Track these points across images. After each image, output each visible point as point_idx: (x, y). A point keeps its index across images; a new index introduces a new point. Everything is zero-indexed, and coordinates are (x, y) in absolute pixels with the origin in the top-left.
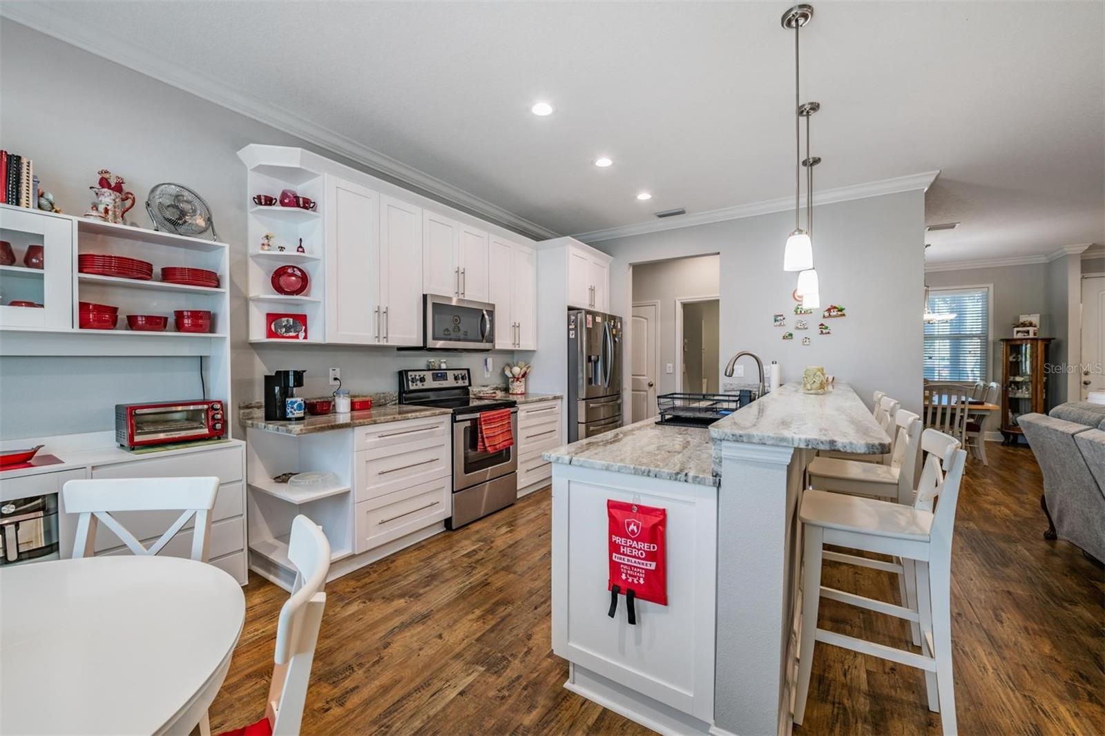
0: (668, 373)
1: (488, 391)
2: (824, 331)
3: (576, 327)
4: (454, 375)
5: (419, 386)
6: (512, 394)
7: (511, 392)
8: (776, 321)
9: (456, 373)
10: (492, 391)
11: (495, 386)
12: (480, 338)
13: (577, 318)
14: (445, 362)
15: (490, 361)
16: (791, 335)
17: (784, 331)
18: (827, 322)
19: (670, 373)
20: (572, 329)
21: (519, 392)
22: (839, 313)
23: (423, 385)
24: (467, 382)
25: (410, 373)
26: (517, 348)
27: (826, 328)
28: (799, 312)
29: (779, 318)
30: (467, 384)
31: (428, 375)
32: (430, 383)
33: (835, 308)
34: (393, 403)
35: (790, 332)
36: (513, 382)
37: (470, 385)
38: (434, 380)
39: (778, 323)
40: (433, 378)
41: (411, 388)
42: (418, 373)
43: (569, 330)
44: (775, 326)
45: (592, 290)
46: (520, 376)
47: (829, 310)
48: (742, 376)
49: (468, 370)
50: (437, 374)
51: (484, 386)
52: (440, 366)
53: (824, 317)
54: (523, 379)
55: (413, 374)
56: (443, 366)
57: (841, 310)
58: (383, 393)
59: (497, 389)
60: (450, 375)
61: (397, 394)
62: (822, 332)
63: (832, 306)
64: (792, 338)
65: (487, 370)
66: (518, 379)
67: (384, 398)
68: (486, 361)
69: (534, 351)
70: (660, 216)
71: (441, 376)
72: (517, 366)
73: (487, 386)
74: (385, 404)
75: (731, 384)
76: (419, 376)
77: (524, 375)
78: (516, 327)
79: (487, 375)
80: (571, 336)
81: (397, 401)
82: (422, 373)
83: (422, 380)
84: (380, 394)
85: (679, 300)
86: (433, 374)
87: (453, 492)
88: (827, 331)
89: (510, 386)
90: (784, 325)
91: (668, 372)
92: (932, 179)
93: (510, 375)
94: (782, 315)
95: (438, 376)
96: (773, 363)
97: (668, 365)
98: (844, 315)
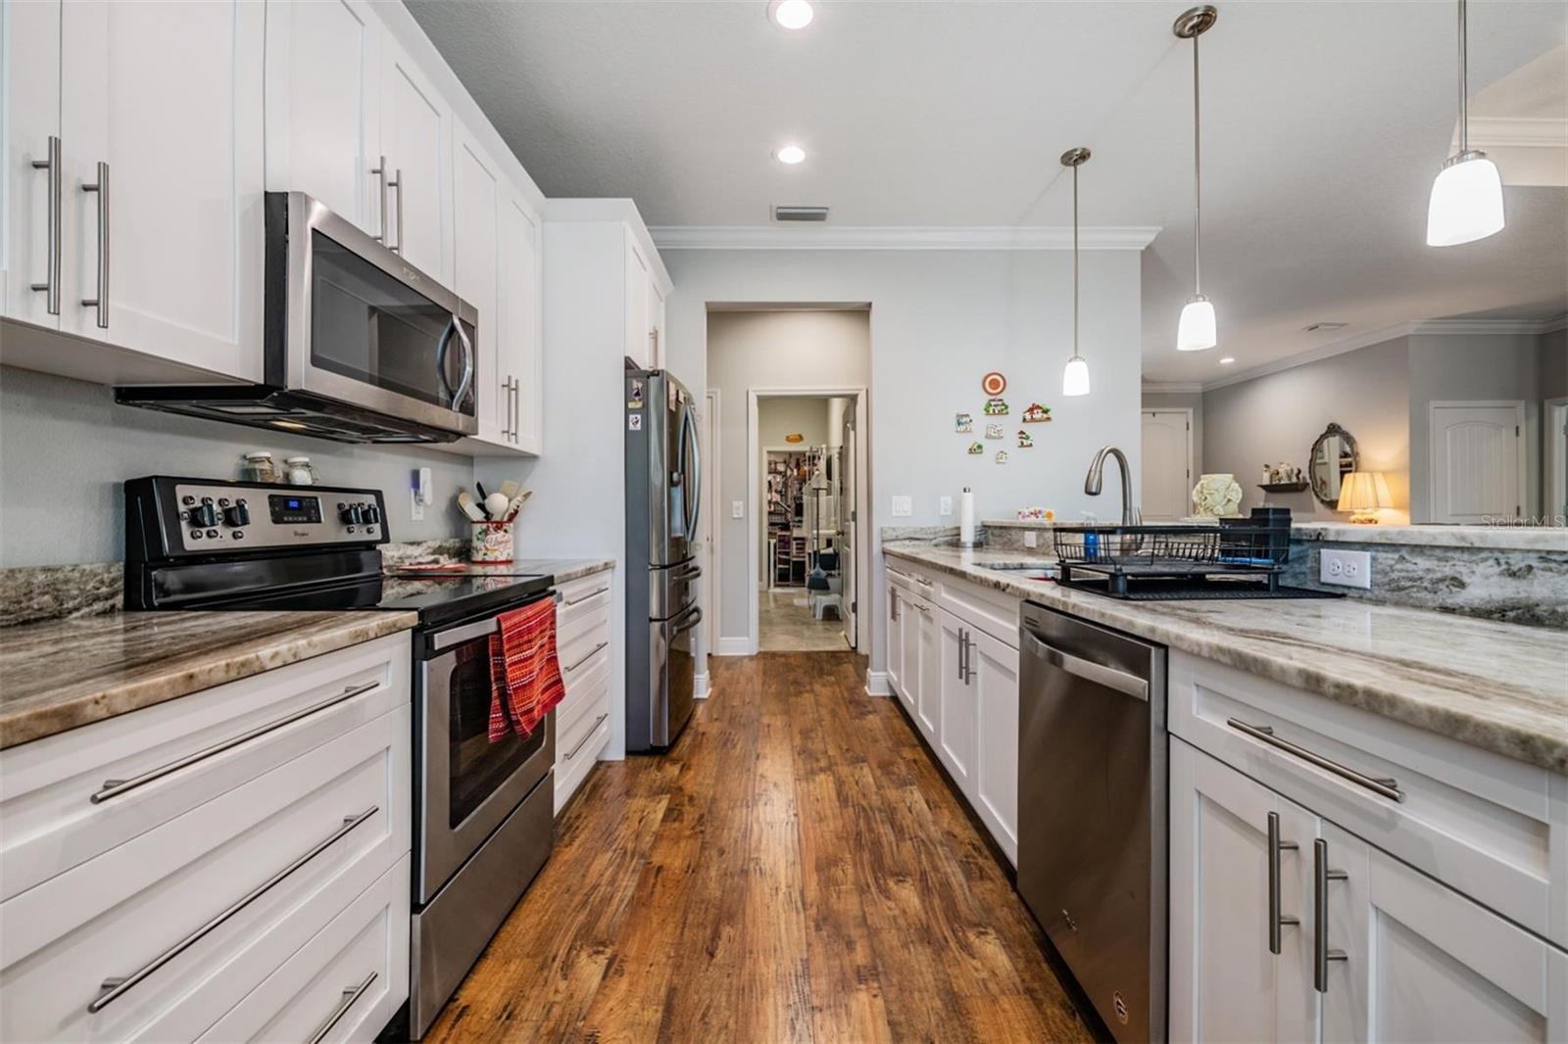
0: (735, 519)
1: (420, 556)
2: (1025, 442)
3: (646, 406)
4: (340, 506)
5: (224, 539)
6: (484, 563)
7: (478, 557)
8: (959, 424)
9: (348, 500)
10: (432, 558)
11: (436, 544)
12: (443, 395)
13: (646, 386)
14: (307, 465)
15: (426, 475)
16: (980, 447)
17: (969, 441)
18: (1026, 428)
19: (740, 519)
20: (635, 411)
21: (503, 558)
22: (1045, 416)
23: (235, 536)
24: (377, 527)
25: (182, 491)
26: (512, 445)
27: (1028, 438)
28: (991, 412)
29: (964, 420)
30: (377, 535)
31: (257, 503)
32: (261, 530)
33: (1038, 407)
34: (98, 606)
35: (979, 443)
36: (486, 532)
37: (386, 539)
38: (277, 519)
39: (962, 428)
40: (273, 513)
41: (190, 544)
42: (215, 494)
43: (628, 412)
44: (957, 431)
45: (655, 336)
46: (505, 519)
47: (1031, 410)
48: (910, 514)
49: (378, 494)
50: (287, 499)
51: (412, 544)
52: (287, 476)
53: (1024, 420)
54: (511, 525)
55: (198, 493)
56: (301, 477)
57: (1046, 412)
58: (46, 570)
59: (439, 550)
60: (327, 505)
61: (118, 570)
62: (1022, 443)
63: (1033, 405)
64: (981, 453)
65: (419, 500)
66: (499, 526)
67: (52, 588)
68: (415, 478)
69: (534, 457)
70: (782, 217)
71: (300, 508)
72: (497, 491)
73: (419, 544)
74: (58, 616)
75: (894, 529)
76: (221, 502)
77: (512, 517)
78: (511, 388)
79: (418, 514)
80: (631, 427)
81: (119, 600)
82: (233, 495)
83: (235, 517)
84: (32, 572)
85: (754, 391)
86: (271, 497)
87: (416, 907)
88: (1029, 442)
89: (476, 543)
90: (970, 431)
91: (735, 516)
92: (1151, 238)
93: (476, 514)
94: (967, 416)
95: (287, 507)
96: (965, 490)
97: (736, 504)
98: (1049, 419)
